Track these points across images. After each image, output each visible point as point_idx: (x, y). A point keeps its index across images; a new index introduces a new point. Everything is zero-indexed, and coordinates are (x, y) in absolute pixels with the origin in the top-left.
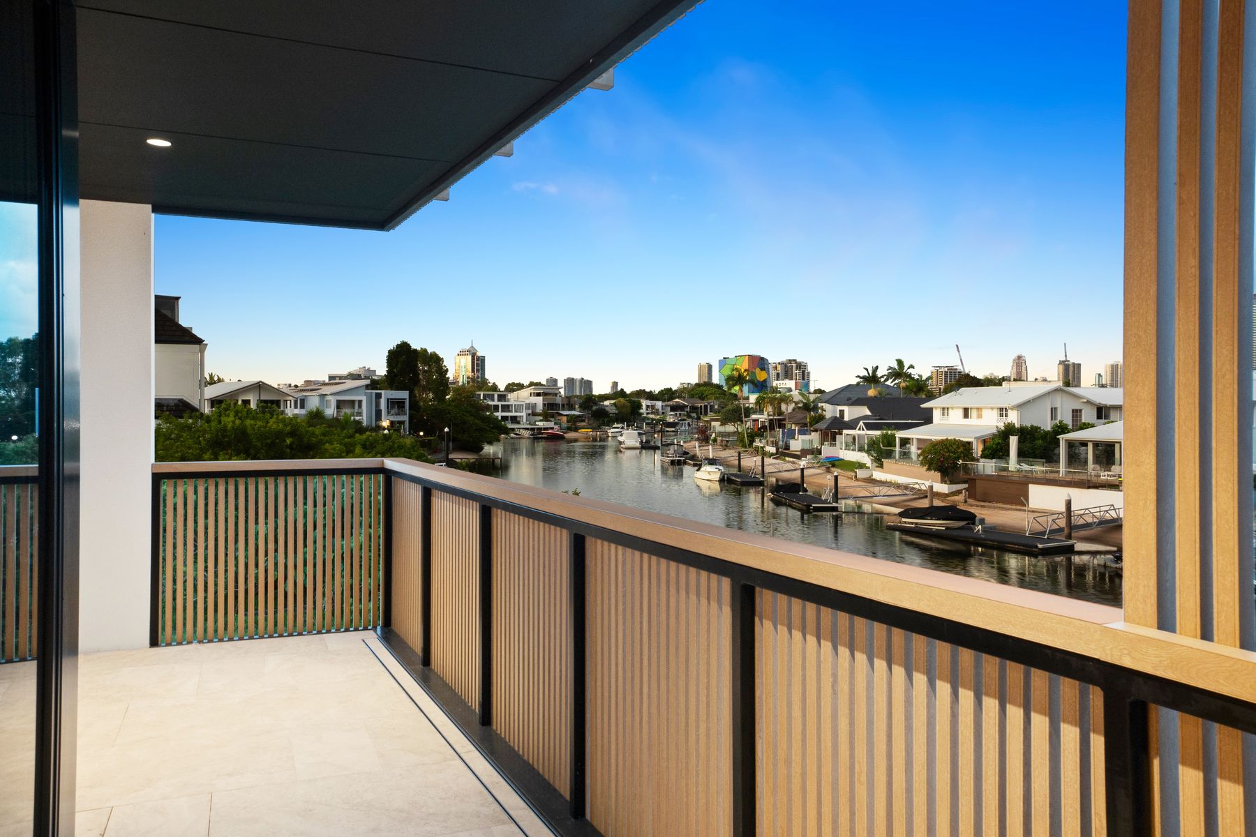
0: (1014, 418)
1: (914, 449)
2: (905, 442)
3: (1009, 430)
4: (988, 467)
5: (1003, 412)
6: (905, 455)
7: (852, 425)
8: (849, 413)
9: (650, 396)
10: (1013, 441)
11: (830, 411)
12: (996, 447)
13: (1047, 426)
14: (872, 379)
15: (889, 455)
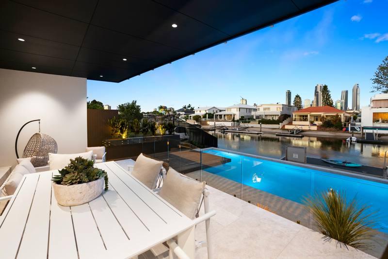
0: (207, 112)
1: (192, 117)
2: (190, 116)
3: (207, 113)
4: (203, 119)
5: (206, 111)
6: (190, 119)
7: (182, 115)
8: (181, 113)
9: (145, 113)
10: (207, 115)
11: (178, 113)
12: (205, 116)
13: (212, 113)
14: (185, 107)
15: (188, 119)
